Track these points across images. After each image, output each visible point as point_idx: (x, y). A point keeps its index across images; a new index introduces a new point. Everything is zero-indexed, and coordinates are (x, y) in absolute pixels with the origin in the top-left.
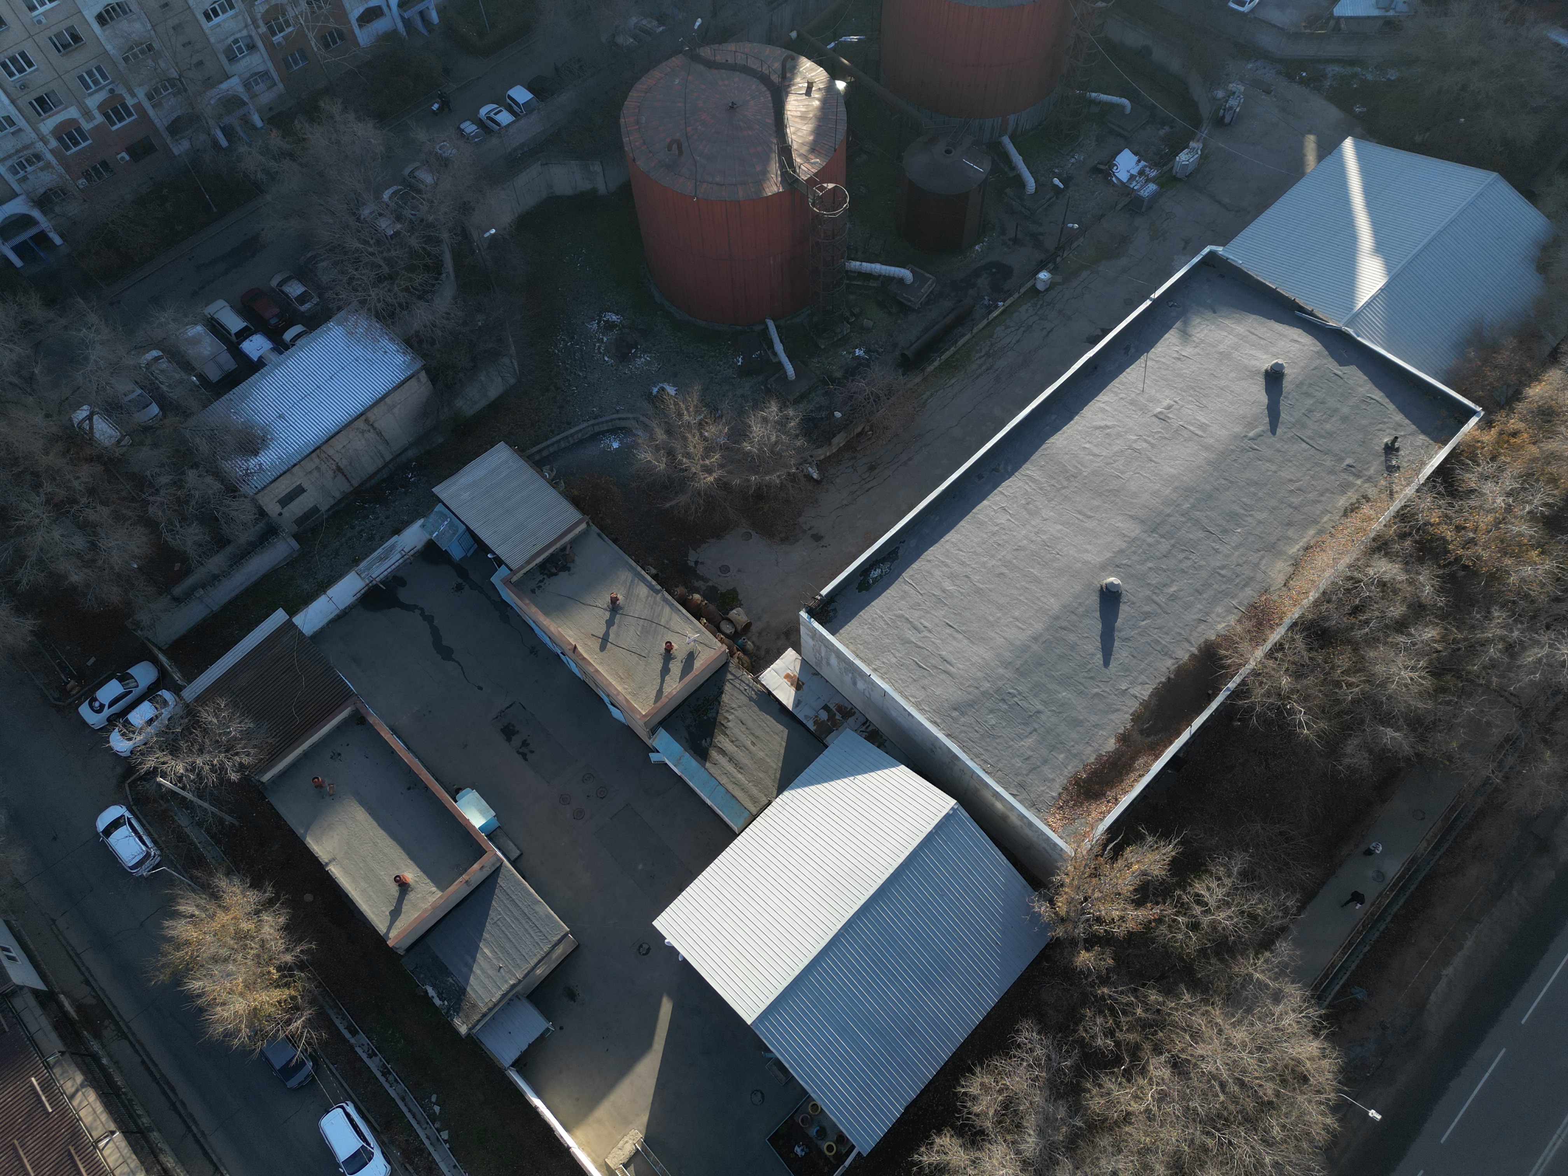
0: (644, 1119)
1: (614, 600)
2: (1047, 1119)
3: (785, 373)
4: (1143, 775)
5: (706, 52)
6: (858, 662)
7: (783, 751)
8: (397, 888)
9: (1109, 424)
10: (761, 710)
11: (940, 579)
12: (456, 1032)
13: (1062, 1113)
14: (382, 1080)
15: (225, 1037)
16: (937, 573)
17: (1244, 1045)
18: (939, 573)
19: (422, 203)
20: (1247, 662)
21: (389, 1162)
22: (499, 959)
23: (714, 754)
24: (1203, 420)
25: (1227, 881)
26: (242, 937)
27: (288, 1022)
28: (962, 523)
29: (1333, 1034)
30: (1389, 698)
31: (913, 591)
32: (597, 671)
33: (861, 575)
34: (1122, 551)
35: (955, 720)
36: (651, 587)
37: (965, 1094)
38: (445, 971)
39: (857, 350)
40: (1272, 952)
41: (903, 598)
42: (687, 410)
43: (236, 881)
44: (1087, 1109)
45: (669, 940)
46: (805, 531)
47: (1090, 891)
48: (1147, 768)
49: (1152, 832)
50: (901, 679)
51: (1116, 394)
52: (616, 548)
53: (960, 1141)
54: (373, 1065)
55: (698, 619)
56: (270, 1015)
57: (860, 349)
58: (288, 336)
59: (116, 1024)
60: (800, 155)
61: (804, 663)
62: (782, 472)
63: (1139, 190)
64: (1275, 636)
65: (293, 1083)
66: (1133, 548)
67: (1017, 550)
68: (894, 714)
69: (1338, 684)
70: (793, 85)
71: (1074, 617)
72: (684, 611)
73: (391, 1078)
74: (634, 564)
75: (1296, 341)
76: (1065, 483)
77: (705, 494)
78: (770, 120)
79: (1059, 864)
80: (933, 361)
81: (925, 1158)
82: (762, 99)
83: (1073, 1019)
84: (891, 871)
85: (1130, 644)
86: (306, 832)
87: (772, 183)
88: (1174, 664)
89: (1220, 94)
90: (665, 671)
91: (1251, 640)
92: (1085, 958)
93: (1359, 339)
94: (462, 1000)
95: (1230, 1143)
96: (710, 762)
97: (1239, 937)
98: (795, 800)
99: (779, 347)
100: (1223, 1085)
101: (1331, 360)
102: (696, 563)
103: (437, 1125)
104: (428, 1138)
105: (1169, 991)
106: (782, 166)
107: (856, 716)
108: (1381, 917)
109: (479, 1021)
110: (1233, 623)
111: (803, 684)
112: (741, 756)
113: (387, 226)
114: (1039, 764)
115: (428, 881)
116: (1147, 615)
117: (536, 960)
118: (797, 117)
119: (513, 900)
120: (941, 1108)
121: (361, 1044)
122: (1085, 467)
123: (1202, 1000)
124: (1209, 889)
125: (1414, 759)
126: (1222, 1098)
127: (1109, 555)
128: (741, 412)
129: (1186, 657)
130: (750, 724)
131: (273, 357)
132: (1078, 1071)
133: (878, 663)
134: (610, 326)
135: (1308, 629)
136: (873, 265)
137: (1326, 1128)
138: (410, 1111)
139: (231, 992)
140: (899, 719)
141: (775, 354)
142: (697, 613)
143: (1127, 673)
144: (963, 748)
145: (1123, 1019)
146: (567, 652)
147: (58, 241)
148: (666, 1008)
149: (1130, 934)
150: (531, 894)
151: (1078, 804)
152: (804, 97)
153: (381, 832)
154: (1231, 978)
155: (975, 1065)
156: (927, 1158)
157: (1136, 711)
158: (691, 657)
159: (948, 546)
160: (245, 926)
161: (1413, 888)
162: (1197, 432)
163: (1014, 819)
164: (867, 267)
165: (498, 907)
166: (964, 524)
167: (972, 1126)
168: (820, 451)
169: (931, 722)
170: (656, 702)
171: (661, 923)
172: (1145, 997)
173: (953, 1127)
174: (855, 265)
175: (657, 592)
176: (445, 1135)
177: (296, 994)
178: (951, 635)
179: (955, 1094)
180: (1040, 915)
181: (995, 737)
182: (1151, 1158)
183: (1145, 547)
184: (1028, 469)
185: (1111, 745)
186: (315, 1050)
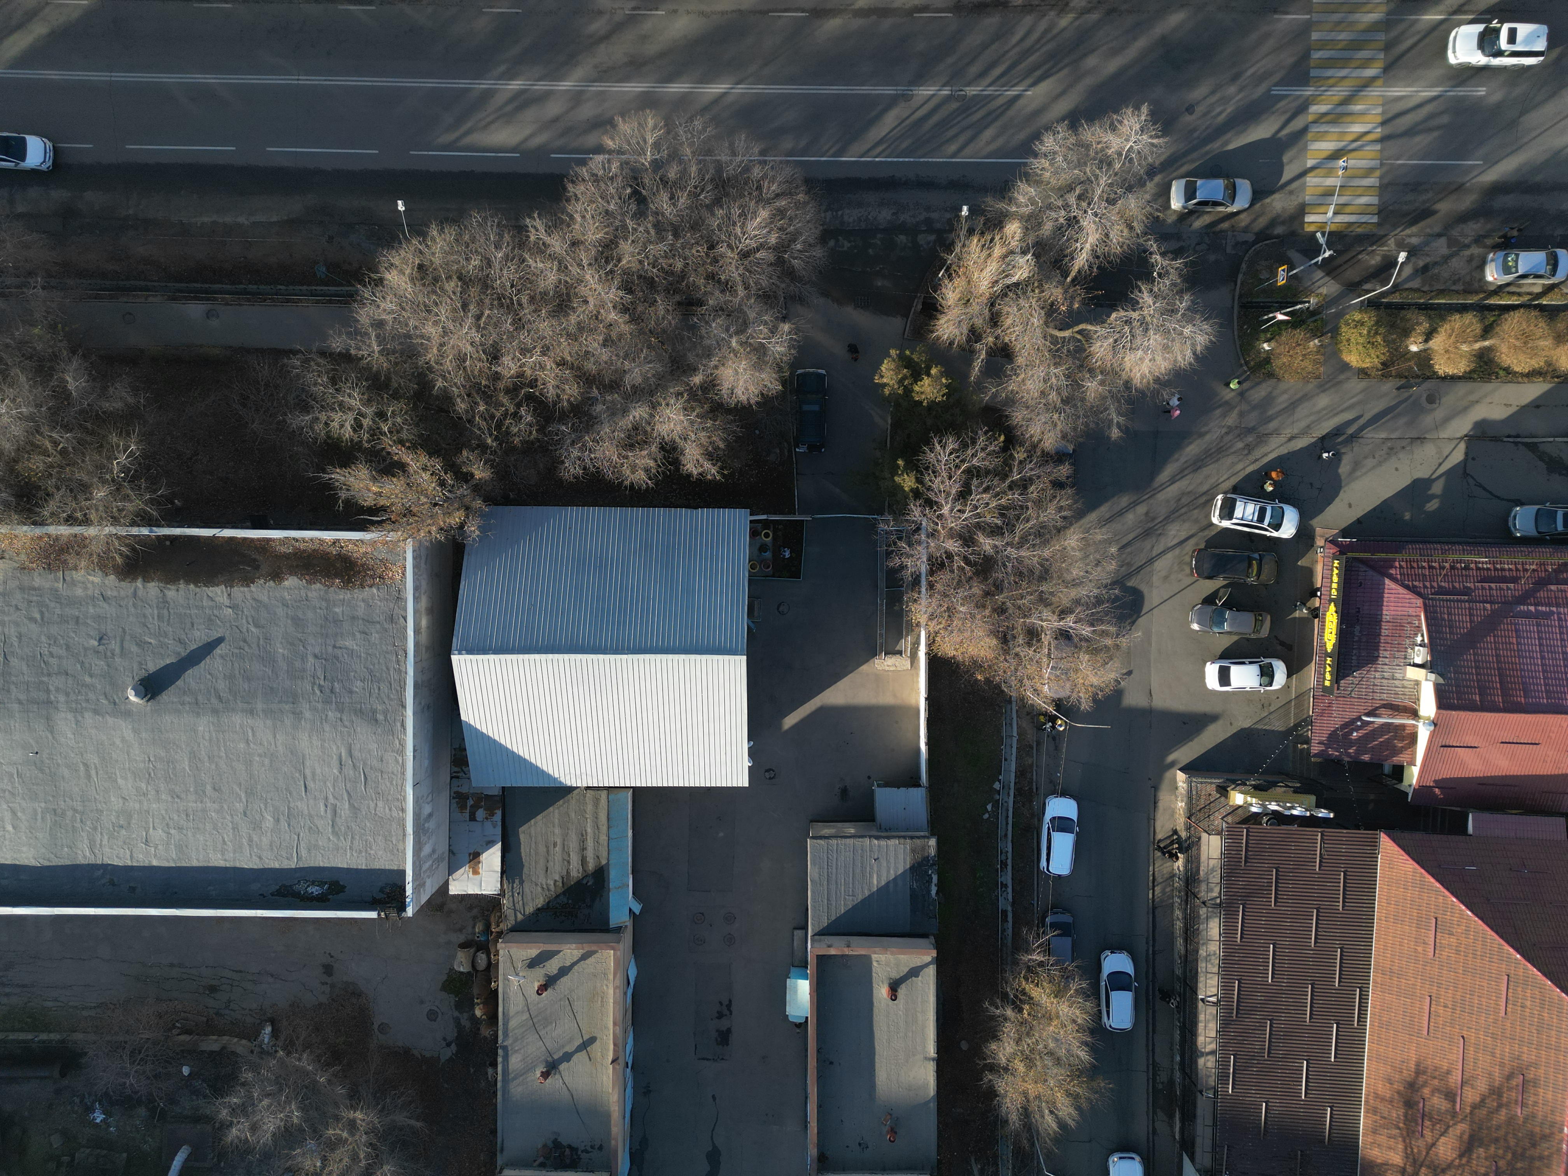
0: (864, 668)
1: (546, 1075)
2: (613, 414)
4: (294, 539)
6: (410, 829)
7: (539, 817)
8: (899, 990)
10: (522, 866)
11: (269, 834)
12: (938, 843)
13: (599, 408)
14: (1009, 862)
15: (1088, 996)
16: (265, 841)
17: (436, 323)
18: (264, 839)
20: (111, 536)
21: (1044, 804)
22: (871, 868)
23: (591, 866)
25: (323, 417)
26: (1029, 1062)
27: (1041, 964)
28: (195, 863)
29: (370, 270)
30: (39, 406)
31: (302, 844)
32: (615, 1024)
33: (329, 900)
34: (96, 712)
35: (385, 713)
36: (506, 1057)
37: (650, 479)
38: (914, 895)
39: (98, 1121)
40: (348, 350)
41: (316, 847)
43: (1004, 1109)
44: (582, 394)
45: (747, 763)
46: (333, 986)
47: (426, 506)
48: (284, 541)
49: (335, 497)
50: (392, 784)
52: (499, 1124)
53: (681, 458)
54: (1007, 878)
55: (496, 991)
56: (1050, 982)
57: (94, 1119)
59: (1154, 1079)
61: (451, 870)
62: (293, 1061)
64: (64, 531)
65: (1067, 918)
66: (84, 705)
67: (178, 797)
68: (426, 763)
69: (64, 452)
71: (200, 698)
72: (500, 1009)
73: (1004, 858)
74: (499, 1094)
76: (69, 813)
77: (378, 1104)
79: (428, 544)
80: (44, 1042)
81: (713, 471)
83: (529, 448)
84: (550, 656)
85: (183, 637)
86: (929, 1101)
88: (170, 589)
90: (564, 971)
91: (85, 546)
92: (480, 472)
94: (918, 863)
95: (512, 286)
96: (600, 862)
97: (359, 379)
98: (567, 771)
100: (478, 317)
102: (449, 1045)
103: (997, 797)
104: (1009, 794)
105: (447, 398)
107: (456, 789)
108: (245, 292)
109: (918, 837)
110: (82, 572)
111: (470, 854)
112: (573, 844)
114: (361, 621)
115: (874, 974)
116: (141, 644)
117: (848, 841)
119: (828, 900)
120: (674, 487)
121: (1005, 901)
122: (35, 811)
123: (432, 372)
124: (342, 426)
125: (80, 352)
126: (487, 312)
127: (110, 720)
128: (267, 1156)
129: (151, 585)
130: (542, 863)
132: (563, 417)
133: (395, 814)
135: (30, 510)
137: (441, 231)
138: (1007, 824)
139: (1064, 1026)
140: (427, 755)
142: (492, 998)
143: (213, 618)
144: (403, 687)
145: (498, 415)
146: (622, 1064)
148: (790, 721)
149: (431, 455)
150: (813, 892)
151: (365, 567)
153: (877, 1047)
154: (396, 364)
155: (626, 487)
156: (712, 471)
157: (242, 586)
158: (533, 963)
159: (230, 855)
160: (1020, 1066)
161: (199, 285)
163: (424, 603)
165: (842, 906)
166: (195, 860)
167: (664, 457)
168: (239, 1050)
169: (405, 729)
170: (595, 952)
171: (742, 780)
172: (467, 411)
173: (677, 469)
175: (505, 1048)
176: (997, 786)
177: (1022, 979)
178: (314, 780)
179: (656, 484)
180: (479, 527)
181: (371, 672)
182: (572, 329)
183: (73, 697)
184: (85, 857)
185: (291, 581)
186: (1038, 927)
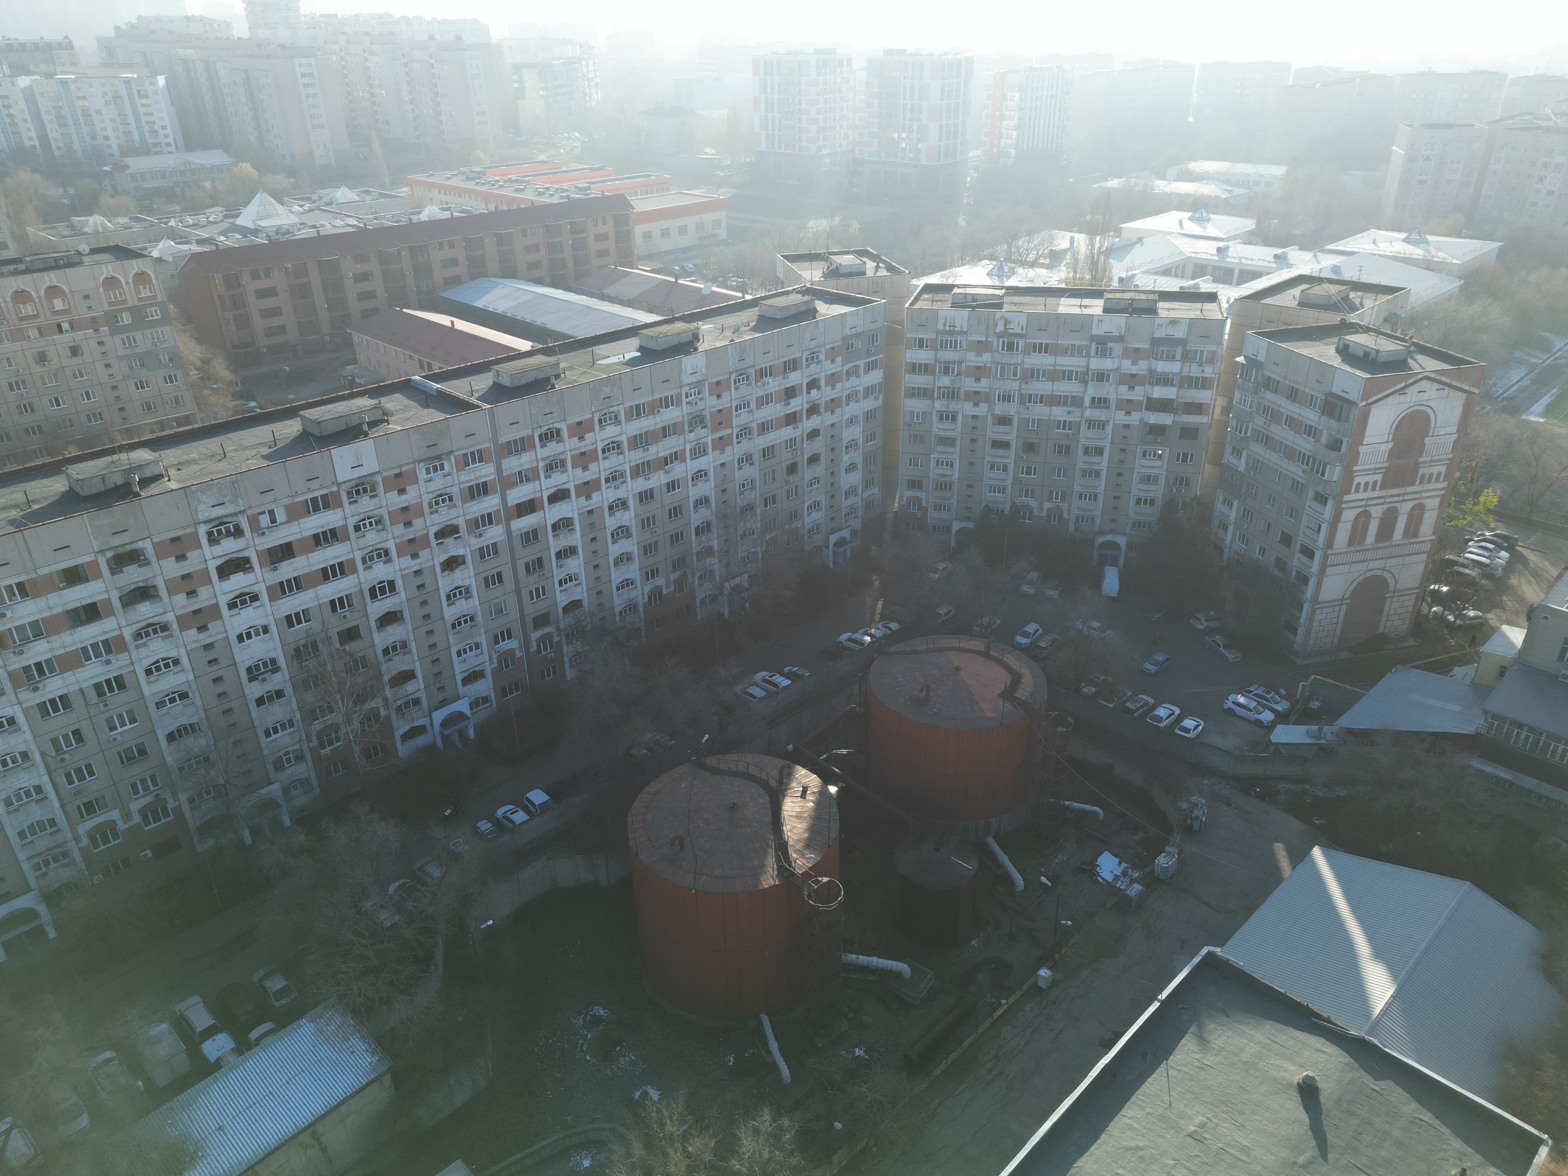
3: (780, 1074)
5: (711, 761)
9: (1141, 1144)
19: (425, 896)
24: (1244, 1142)
39: (857, 1050)
42: (671, 1118)
51: (1143, 1109)
57: (860, 1049)
58: (254, 1035)
60: (796, 851)
63: (1126, 889)
70: (790, 789)
75: (1321, 1051)
78: (768, 819)
80: (938, 1064)
82: (761, 801)
87: (769, 876)
89: (1184, 805)
93: (1386, 1050)
99: (773, 1045)
101: (1363, 1072)
106: (778, 861)
113: (385, 918)
118: (793, 816)
128: (731, 1122)
131: (232, 1059)
134: (596, 1021)
136: (870, 959)
141: (769, 1053)
147: (52, 933)
152: (800, 799)
162: (1240, 1157)
164: (863, 959)
174: (852, 957)
